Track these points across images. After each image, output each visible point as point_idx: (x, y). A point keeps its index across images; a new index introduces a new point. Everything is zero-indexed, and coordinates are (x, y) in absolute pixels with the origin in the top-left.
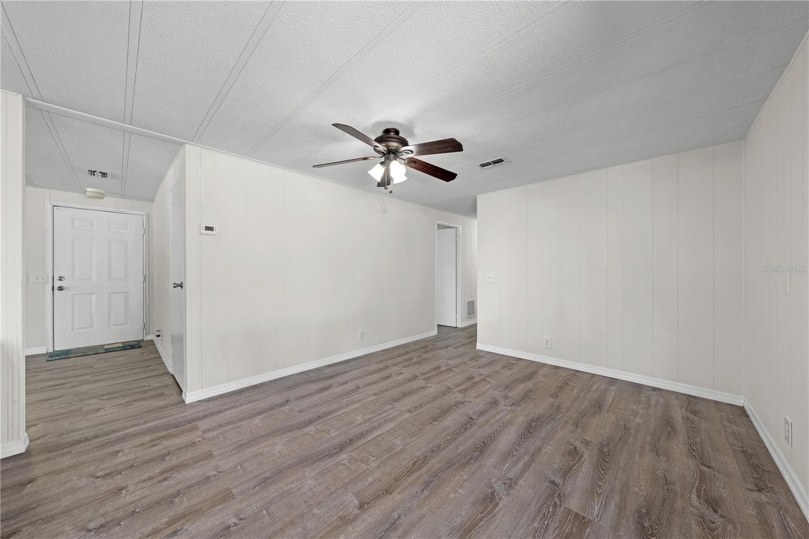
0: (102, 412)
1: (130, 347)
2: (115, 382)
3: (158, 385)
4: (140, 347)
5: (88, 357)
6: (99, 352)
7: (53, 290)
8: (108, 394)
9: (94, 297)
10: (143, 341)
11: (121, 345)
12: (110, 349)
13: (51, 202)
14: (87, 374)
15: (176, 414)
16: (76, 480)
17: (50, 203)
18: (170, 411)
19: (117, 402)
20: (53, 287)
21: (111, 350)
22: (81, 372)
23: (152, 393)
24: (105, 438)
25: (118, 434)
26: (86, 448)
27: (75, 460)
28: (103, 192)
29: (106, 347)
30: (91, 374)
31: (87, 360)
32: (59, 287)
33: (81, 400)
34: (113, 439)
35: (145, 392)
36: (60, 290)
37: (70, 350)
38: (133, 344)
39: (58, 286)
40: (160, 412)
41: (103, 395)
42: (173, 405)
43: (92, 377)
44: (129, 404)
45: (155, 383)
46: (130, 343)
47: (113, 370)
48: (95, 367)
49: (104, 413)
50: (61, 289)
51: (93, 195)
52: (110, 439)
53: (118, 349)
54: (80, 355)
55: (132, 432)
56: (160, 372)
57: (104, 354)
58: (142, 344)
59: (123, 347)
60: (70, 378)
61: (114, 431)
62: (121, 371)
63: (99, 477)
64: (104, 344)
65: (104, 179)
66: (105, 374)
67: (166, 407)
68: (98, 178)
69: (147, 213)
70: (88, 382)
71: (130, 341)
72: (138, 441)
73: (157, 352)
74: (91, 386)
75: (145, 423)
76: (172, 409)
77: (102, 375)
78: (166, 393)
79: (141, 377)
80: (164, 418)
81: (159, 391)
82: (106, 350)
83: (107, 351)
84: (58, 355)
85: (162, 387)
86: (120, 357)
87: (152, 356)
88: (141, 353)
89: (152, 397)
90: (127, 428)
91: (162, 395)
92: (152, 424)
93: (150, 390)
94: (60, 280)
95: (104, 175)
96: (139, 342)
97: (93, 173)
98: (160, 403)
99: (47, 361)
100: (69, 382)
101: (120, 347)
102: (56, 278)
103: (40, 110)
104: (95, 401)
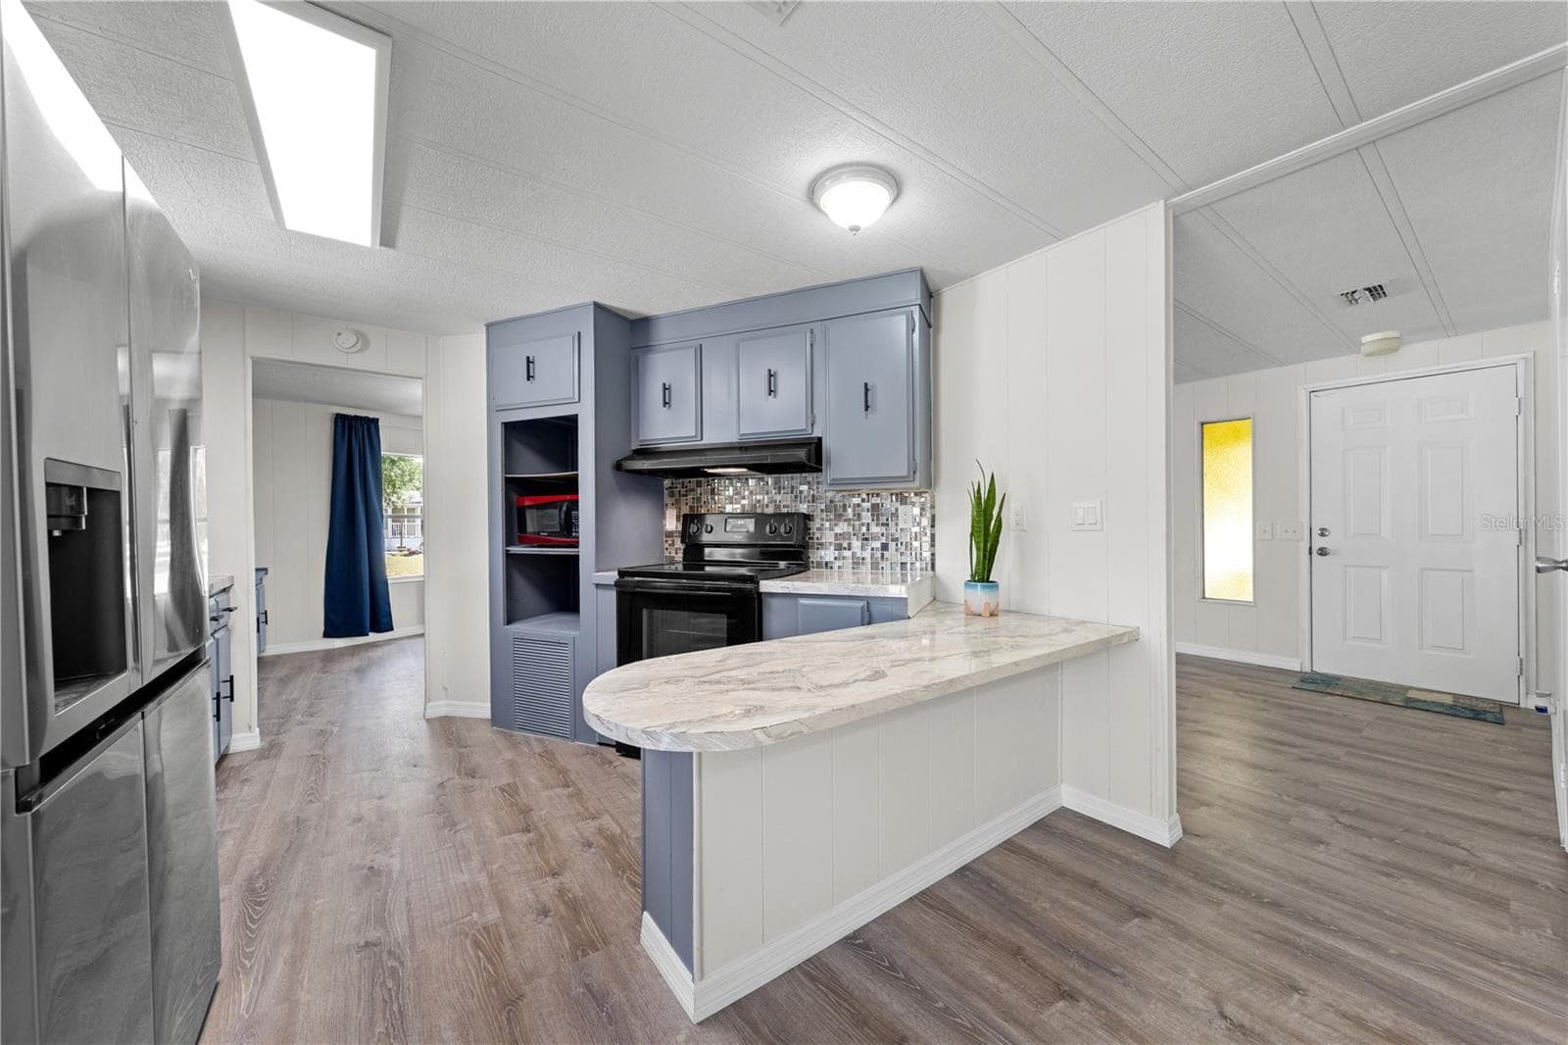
0: (1319, 853)
1: (1471, 715)
2: (1388, 791)
3: (1501, 863)
4: (1501, 722)
5: (1363, 705)
6: (1390, 701)
7: (1311, 553)
8: (1357, 813)
9: (1385, 574)
10: (1516, 707)
11: (1449, 700)
12: (1419, 701)
13: (1305, 386)
14: (1340, 743)
15: (1514, 1007)
16: (1192, 981)
17: (1305, 389)
18: (1501, 982)
19: (1364, 846)
20: (1311, 548)
21: (1420, 705)
22: (1332, 733)
23: (1469, 879)
24: (1291, 924)
25: (1320, 937)
26: (1246, 920)
27: (1215, 929)
28: (1395, 334)
29: (1412, 694)
30: (1348, 745)
31: (1361, 712)
32: (1320, 549)
33: (1299, 799)
34: (1303, 942)
35: (1449, 862)
36: (1320, 554)
37: (1338, 678)
38: (1481, 705)
39: (1321, 546)
40: (1460, 958)
41: (1344, 811)
42: (1522, 966)
43: (1347, 754)
44: (1390, 870)
45: (1492, 852)
46: (1474, 703)
47: (1395, 756)
48: (1365, 734)
49: (1322, 857)
50: (1323, 552)
51: (1376, 347)
52: (1300, 935)
53: (1438, 709)
54: (1351, 694)
55: (1355, 958)
56: (1527, 824)
57: (1400, 710)
58: (1508, 715)
59: (1451, 707)
60: (1308, 737)
61: (1317, 923)
62: (1417, 769)
63: (1225, 1018)
64: (1410, 684)
65: (1382, 301)
66: (1376, 759)
67: (1494, 956)
68: (1367, 303)
69: (1531, 355)
70: (1332, 763)
71: (1477, 699)
72: (1355, 1001)
73: (1547, 755)
74: (1334, 776)
75: (1401, 958)
76: (1506, 977)
77: (1369, 758)
78: (1514, 905)
79: (1460, 811)
80: (1469, 989)
81: (1489, 886)
82: (1409, 700)
83: (1410, 704)
84: (1314, 682)
85: (1508, 877)
86: (1434, 730)
87: (1525, 762)
88: (1493, 741)
89: (1464, 892)
90: (1347, 935)
91: (1498, 903)
92: (1419, 981)
93: (1463, 864)
94: (1322, 535)
95: (1376, 292)
96: (1502, 706)
97: (1351, 297)
98: (1477, 925)
99: (1293, 688)
100: (1301, 747)
101: (1443, 705)
102: (1316, 532)
103: (1196, 209)
104: (1320, 814)
